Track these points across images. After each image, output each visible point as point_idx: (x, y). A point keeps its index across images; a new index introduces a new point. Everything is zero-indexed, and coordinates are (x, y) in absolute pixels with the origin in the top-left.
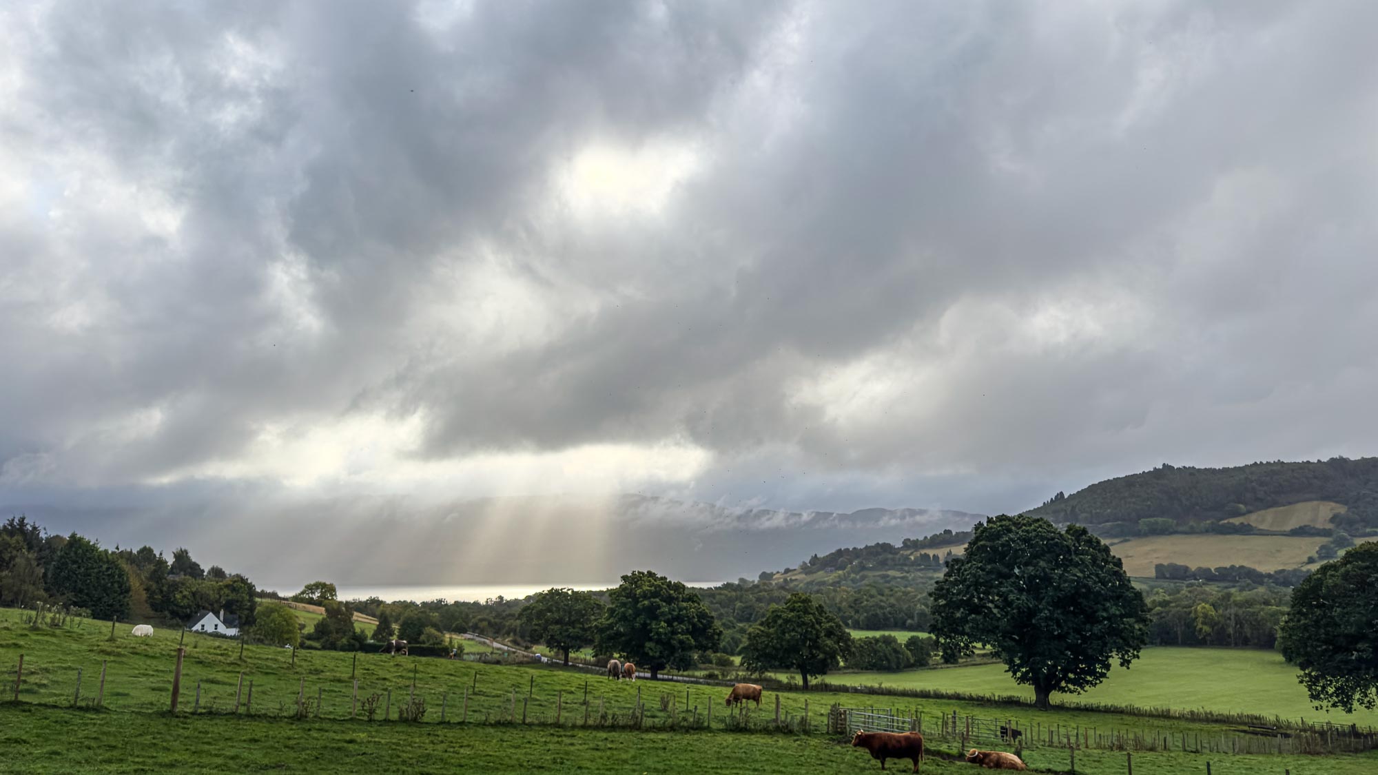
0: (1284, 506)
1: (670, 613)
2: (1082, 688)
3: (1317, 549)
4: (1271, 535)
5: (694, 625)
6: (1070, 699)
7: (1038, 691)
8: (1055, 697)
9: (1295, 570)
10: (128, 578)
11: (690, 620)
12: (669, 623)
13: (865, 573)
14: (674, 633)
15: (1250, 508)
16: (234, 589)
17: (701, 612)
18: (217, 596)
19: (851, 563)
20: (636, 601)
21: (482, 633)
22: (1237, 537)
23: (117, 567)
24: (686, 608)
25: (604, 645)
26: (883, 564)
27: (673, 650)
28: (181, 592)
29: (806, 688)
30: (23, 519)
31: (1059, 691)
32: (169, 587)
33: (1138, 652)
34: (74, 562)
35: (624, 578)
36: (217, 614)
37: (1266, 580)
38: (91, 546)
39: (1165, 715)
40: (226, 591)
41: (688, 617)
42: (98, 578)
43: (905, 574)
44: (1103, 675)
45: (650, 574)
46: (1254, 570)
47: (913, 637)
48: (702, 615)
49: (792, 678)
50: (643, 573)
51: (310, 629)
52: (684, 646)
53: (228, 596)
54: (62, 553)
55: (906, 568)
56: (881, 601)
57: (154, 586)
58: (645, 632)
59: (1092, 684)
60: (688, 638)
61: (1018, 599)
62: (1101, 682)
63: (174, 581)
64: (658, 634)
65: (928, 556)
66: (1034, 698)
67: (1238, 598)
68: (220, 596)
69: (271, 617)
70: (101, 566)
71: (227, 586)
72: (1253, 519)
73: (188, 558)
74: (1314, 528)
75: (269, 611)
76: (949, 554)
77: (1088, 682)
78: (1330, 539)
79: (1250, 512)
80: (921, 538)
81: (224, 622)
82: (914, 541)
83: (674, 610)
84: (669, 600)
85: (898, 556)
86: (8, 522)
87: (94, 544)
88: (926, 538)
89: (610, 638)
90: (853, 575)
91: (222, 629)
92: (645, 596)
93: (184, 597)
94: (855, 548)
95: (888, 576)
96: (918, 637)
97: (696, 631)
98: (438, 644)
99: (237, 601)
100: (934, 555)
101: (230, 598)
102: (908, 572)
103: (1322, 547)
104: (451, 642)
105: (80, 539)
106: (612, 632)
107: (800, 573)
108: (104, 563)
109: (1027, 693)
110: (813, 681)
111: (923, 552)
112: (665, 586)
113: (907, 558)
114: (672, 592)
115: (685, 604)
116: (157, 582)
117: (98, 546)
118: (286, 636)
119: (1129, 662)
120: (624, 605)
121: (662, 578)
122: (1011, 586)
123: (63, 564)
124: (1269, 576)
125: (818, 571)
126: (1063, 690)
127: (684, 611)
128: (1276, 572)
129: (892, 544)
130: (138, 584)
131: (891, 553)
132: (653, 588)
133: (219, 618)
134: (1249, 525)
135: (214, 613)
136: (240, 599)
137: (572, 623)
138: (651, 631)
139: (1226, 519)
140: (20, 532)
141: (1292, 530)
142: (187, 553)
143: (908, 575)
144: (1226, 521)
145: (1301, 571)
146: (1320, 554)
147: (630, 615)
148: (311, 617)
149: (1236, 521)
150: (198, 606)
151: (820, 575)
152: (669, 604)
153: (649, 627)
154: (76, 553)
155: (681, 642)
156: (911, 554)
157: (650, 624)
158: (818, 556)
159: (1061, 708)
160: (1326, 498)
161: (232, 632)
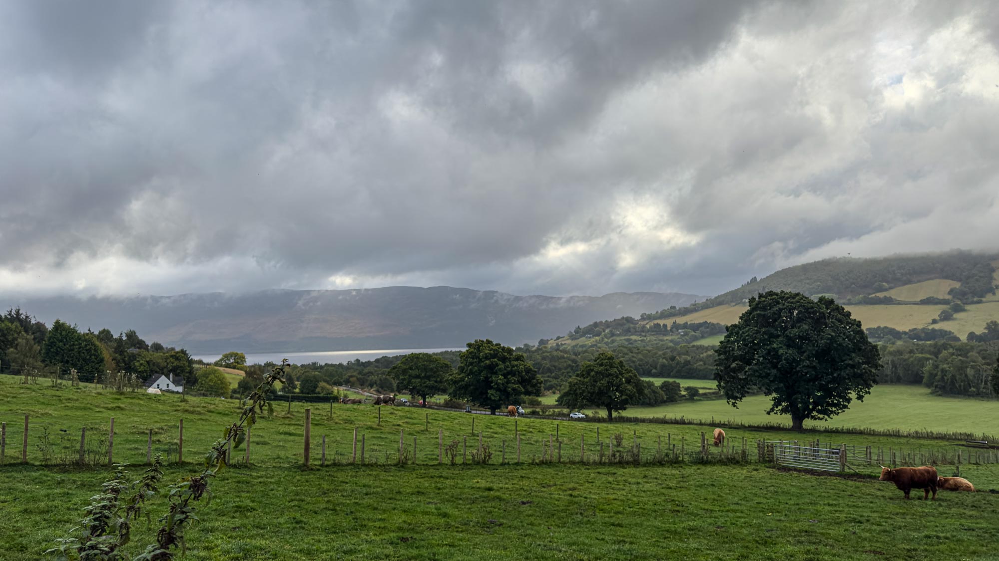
0: (916, 283)
1: (505, 369)
2: (829, 417)
3: (939, 313)
4: (906, 304)
5: (522, 377)
6: (820, 424)
7: (794, 419)
8: (808, 423)
9: (923, 329)
10: (101, 352)
11: (520, 373)
12: (505, 376)
13: (614, 338)
14: (508, 382)
15: (892, 285)
16: (177, 359)
17: (527, 368)
18: (165, 364)
19: (604, 331)
20: (480, 361)
21: (353, 385)
22: (882, 306)
23: (93, 344)
24: (516, 366)
25: (458, 392)
26: (628, 331)
27: (508, 395)
28: (138, 361)
29: (610, 420)
30: (19, 310)
31: (811, 419)
32: (130, 357)
33: (869, 389)
34: (61, 341)
35: (469, 345)
36: (167, 376)
37: (903, 336)
38: (71, 329)
39: (897, 435)
40: (172, 360)
41: (518, 372)
42: (79, 352)
43: (642, 338)
44: (846, 407)
45: (489, 342)
46: (894, 329)
47: (665, 382)
48: (528, 371)
49: (596, 412)
50: (483, 341)
51: (235, 385)
52: (517, 392)
53: (173, 363)
54: (51, 334)
55: (644, 334)
56: (633, 357)
57: (119, 357)
58: (488, 384)
59: (835, 413)
60: (519, 387)
61: (786, 353)
62: (844, 411)
63: (132, 353)
64: (497, 384)
65: (660, 325)
66: (791, 424)
67: (891, 349)
68: (168, 364)
69: (210, 378)
70: (81, 344)
71: (172, 356)
72: (893, 294)
73: (136, 337)
74: (937, 298)
75: (206, 375)
76: (675, 323)
77: (832, 412)
78: (948, 306)
79: (891, 288)
80: (654, 313)
81: (174, 382)
82: (649, 315)
83: (508, 367)
84: (504, 360)
85: (637, 326)
86: (7, 313)
87: (74, 328)
88: (657, 312)
89: (461, 388)
90: (606, 340)
91: (172, 387)
92: (486, 358)
93: (141, 364)
94: (606, 321)
95: (631, 340)
96: (668, 382)
97: (523, 382)
98: (330, 394)
99: (181, 367)
100: (664, 325)
101: (175, 364)
102: (645, 336)
103: (943, 312)
104: (338, 392)
105: (63, 324)
106: (463, 383)
107: (568, 339)
108: (83, 341)
109: (786, 420)
110: (614, 414)
111: (656, 322)
112: (500, 350)
113: (644, 326)
114: (506, 354)
115: (516, 363)
116: (121, 355)
117: (77, 329)
118: (221, 391)
119: (863, 397)
120: (471, 364)
121: (497, 345)
122: (780, 343)
123: (52, 343)
124: (905, 333)
125: (581, 337)
126: (814, 418)
127: (516, 368)
128: (910, 330)
129: (633, 317)
130: (108, 357)
131: (633, 324)
132: (492, 352)
133: (169, 379)
134: (890, 297)
135: (165, 376)
136: (182, 365)
137: (428, 378)
138: (492, 382)
139: (874, 293)
140: (18, 321)
141: (921, 301)
142: (135, 333)
143: (645, 338)
144: (873, 295)
145: (929, 329)
146: (940, 317)
147: (476, 371)
148: (234, 378)
149: (881, 295)
150: (152, 371)
151: (582, 341)
152: (504, 362)
153: (490, 379)
154: (61, 334)
155: (514, 389)
156: (647, 324)
157: (491, 377)
158: (580, 327)
159: (813, 431)
160: (946, 277)
161: (180, 389)
